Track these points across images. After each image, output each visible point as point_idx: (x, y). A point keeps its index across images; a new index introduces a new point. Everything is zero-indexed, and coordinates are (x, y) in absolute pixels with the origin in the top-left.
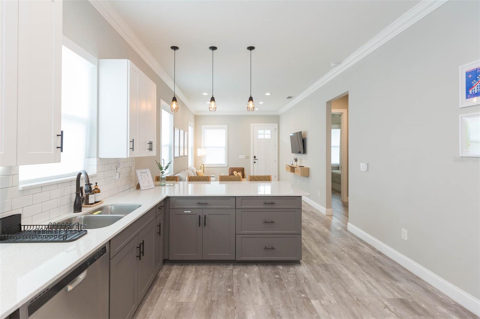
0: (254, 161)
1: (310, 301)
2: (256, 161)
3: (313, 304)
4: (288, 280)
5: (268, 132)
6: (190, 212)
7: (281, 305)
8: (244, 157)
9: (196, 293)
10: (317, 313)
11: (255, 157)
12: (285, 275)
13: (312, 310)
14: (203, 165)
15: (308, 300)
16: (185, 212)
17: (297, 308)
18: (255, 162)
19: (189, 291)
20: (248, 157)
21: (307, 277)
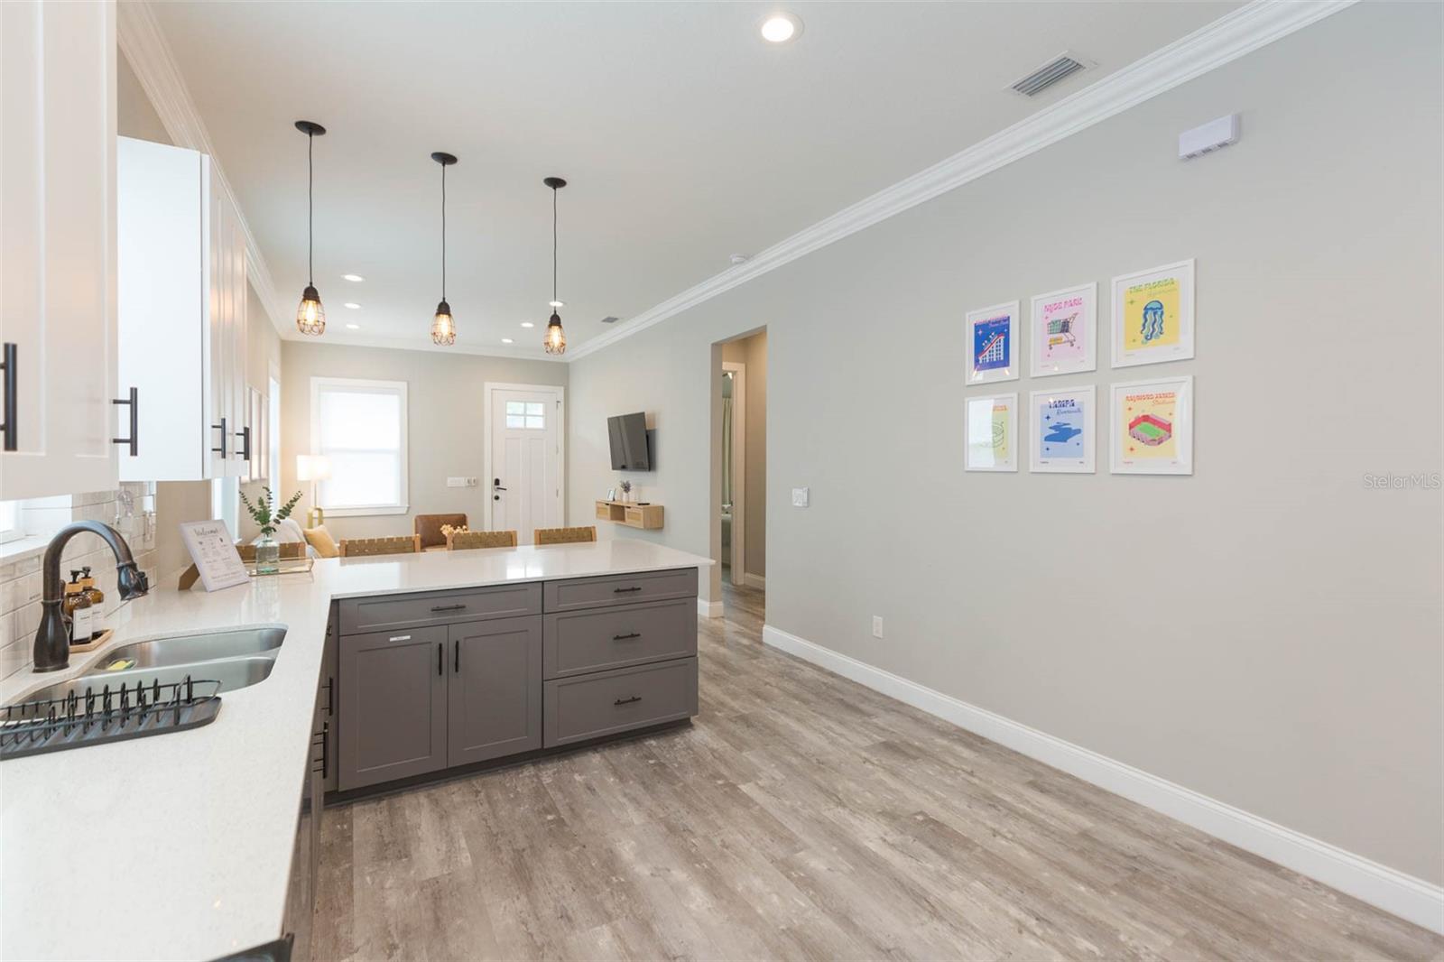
0: (495, 494)
1: (739, 788)
2: (500, 493)
3: (745, 791)
4: (680, 763)
5: (538, 409)
6: (408, 637)
7: (683, 812)
8: (462, 481)
9: (463, 849)
10: (757, 804)
11: (497, 482)
12: (668, 756)
13: (747, 802)
14: (320, 510)
15: (734, 787)
16: (392, 639)
17: (716, 806)
18: (497, 498)
19: (438, 850)
20: (475, 484)
21: (715, 747)
